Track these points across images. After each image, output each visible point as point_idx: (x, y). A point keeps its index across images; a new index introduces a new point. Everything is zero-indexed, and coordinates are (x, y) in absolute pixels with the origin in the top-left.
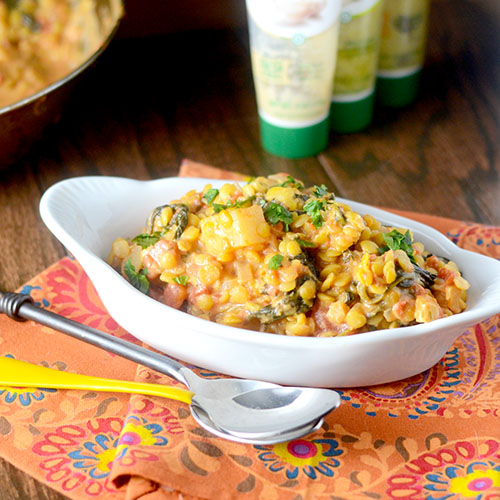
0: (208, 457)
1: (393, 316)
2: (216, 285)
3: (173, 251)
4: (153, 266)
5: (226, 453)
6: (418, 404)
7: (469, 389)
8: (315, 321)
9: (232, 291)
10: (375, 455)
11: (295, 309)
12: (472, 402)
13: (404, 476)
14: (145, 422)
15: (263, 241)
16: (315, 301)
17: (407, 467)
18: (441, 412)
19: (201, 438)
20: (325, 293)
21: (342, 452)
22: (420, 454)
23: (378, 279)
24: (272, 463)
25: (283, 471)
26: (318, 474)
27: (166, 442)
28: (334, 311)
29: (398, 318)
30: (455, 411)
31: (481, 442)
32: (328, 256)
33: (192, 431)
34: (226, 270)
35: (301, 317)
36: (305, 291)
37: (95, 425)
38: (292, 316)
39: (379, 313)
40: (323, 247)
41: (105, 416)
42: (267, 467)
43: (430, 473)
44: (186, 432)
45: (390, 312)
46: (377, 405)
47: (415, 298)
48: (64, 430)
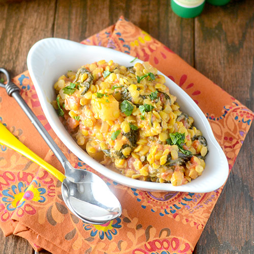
0: (60, 214)
3: (77, 103)
4: (67, 106)
5: (69, 212)
6: (167, 207)
8: (127, 163)
9: (97, 133)
12: (191, 215)
13: (141, 250)
14: (40, 186)
16: (130, 156)
17: (145, 245)
20: (135, 153)
21: (121, 227)
22: (155, 239)
23: (157, 162)
24: (87, 225)
25: (90, 231)
26: (105, 237)
27: (44, 201)
29: (163, 178)
30: (182, 217)
31: (184, 242)
32: (143, 135)
33: (59, 196)
36: (125, 152)
37: (21, 176)
41: (27, 171)
42: (84, 227)
43: (154, 252)
44: (56, 196)
45: (160, 175)
46: (148, 202)
47: (174, 172)
48: (7, 174)
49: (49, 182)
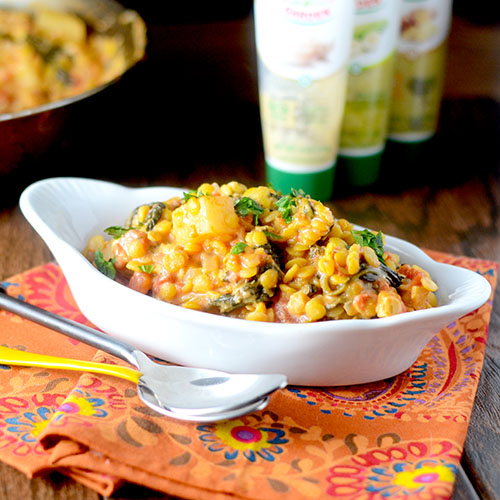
0: (146, 433)
1: (354, 309)
2: (180, 273)
3: (142, 240)
4: (121, 255)
5: (166, 431)
6: (377, 407)
7: (431, 398)
8: (275, 312)
9: (196, 280)
10: (321, 447)
11: (255, 297)
12: (433, 409)
13: (347, 467)
14: (88, 395)
15: (231, 231)
16: (277, 292)
17: (353, 460)
18: (399, 415)
19: (142, 415)
20: (287, 284)
21: (288, 441)
22: (370, 450)
23: (340, 269)
24: (211, 443)
25: (222, 453)
26: (258, 458)
27: (105, 414)
28: (294, 301)
29: (359, 311)
30: (414, 416)
31: (435, 443)
32: (295, 251)
33: (135, 409)
34: (191, 260)
35: (260, 306)
36: (267, 279)
37: (40, 399)
38: (251, 304)
39: (340, 305)
40: (292, 241)
41: (52, 393)
42: (206, 448)
43: (376, 466)
44: (129, 409)
45: (351, 304)
46: (333, 405)
47: (378, 293)
48: (7, 401)
49: (108, 391)
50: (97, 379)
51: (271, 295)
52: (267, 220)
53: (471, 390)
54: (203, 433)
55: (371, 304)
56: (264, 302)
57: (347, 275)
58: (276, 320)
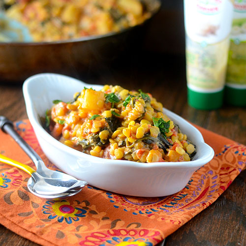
0: (20, 199)
1: (136, 157)
2: (73, 126)
4: (54, 114)
5: (31, 200)
6: (143, 210)
7: (173, 210)
8: (104, 152)
9: (78, 130)
10: (98, 222)
11: (95, 143)
15: (98, 109)
16: (107, 142)
18: (149, 216)
19: (24, 190)
20: (113, 139)
21: (85, 216)
26: (64, 221)
27: (6, 187)
29: (138, 158)
30: (157, 217)
33: (23, 187)
34: (79, 121)
35: (96, 149)
38: (93, 146)
39: (130, 153)
40: (125, 118)
42: (42, 211)
45: (135, 153)
47: (150, 150)
49: (17, 177)
50: (17, 170)
51: (104, 143)
52: (119, 106)
53: (195, 211)
54: (47, 204)
55: (144, 155)
56: (99, 146)
57: (136, 138)
58: (103, 156)
